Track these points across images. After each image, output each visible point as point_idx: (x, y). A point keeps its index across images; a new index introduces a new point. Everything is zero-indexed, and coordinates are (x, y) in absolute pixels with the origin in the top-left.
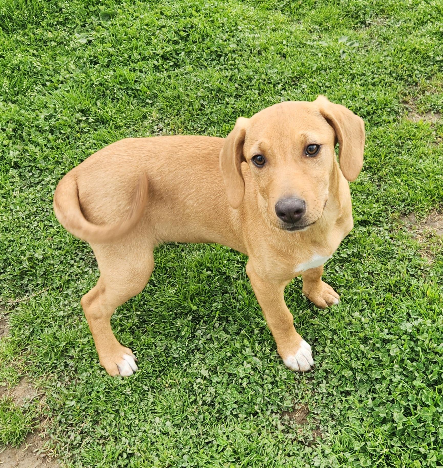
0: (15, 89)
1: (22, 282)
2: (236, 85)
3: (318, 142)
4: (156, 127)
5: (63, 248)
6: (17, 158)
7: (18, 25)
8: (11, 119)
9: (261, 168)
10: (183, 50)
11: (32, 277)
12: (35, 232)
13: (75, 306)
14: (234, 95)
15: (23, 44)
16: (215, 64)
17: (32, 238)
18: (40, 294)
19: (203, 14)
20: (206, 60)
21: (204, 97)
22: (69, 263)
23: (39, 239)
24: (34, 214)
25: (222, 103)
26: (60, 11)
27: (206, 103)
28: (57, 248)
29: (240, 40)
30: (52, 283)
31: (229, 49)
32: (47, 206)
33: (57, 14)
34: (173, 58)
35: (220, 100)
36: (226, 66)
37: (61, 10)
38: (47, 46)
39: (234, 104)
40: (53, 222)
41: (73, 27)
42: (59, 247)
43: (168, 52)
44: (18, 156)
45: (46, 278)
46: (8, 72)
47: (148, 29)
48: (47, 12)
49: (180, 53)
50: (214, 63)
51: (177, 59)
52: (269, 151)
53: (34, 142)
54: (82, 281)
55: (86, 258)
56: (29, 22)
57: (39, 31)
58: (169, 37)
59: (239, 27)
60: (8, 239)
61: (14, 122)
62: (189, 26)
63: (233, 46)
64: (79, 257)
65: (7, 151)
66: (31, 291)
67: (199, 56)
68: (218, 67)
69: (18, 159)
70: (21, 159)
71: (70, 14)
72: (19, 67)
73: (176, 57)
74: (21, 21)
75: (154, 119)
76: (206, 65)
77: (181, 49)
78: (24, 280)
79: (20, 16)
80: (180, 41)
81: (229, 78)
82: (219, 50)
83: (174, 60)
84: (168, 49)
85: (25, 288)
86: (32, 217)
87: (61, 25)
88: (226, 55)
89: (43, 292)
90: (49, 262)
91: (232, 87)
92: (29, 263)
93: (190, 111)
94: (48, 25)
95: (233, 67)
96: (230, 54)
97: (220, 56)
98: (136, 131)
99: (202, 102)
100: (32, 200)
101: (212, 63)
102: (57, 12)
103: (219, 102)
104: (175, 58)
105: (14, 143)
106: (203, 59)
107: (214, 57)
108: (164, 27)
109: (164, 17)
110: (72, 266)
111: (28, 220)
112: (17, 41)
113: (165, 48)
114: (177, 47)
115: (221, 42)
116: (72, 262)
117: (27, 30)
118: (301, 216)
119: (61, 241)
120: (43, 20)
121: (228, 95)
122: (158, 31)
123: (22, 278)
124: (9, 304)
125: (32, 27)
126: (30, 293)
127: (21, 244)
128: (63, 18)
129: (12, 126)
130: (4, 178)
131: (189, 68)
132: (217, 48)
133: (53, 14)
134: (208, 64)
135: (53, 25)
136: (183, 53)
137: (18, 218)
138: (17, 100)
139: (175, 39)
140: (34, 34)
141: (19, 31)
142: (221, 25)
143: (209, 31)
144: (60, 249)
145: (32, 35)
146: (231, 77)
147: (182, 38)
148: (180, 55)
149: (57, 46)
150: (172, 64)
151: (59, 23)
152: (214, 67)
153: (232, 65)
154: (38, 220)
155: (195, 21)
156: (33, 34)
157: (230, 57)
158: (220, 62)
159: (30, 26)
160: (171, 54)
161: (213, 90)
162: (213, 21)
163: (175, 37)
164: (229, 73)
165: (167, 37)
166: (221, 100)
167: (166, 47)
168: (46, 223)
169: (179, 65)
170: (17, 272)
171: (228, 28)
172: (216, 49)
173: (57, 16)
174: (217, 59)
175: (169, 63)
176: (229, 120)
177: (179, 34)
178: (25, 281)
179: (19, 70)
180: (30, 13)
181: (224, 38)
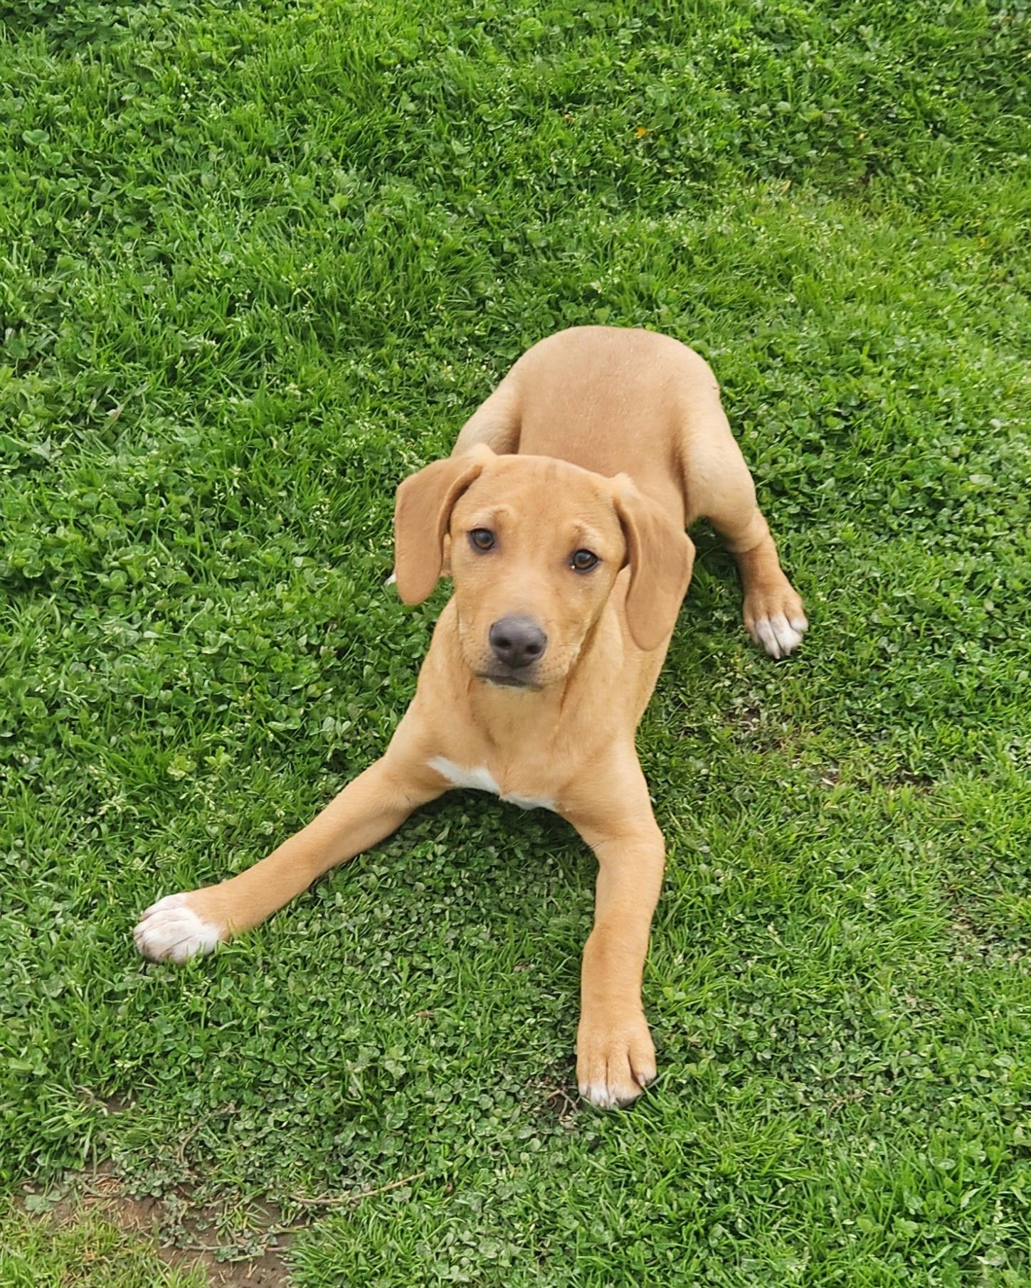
0: (344, 524)
1: (338, 1139)
2: (989, 606)
3: (598, 552)
4: (739, 701)
5: (460, 1049)
6: (344, 741)
7: (361, 331)
8: (334, 619)
9: (481, 554)
10: (830, 473)
11: (365, 1131)
12: (385, 986)
13: (492, 1255)
14: (980, 635)
15: (372, 391)
16: (921, 528)
17: (374, 1004)
18: (390, 1192)
19: (889, 369)
20: (896, 512)
21: (892, 628)
22: (477, 1103)
23: (392, 1009)
24: (383, 925)
25: (941, 657)
26: (477, 305)
27: (896, 650)
28: (443, 1048)
29: (999, 463)
30: (425, 1162)
31: (970, 488)
32: (420, 905)
33: (470, 313)
34: (801, 492)
35: (936, 646)
36: (956, 538)
37: (482, 301)
38: (436, 403)
39: (980, 663)
40: (434, 960)
41: (511, 357)
42: (449, 1044)
43: (786, 475)
44: (347, 737)
45: (407, 1140)
46: (330, 470)
47: (732, 395)
48: (444, 304)
49: (822, 483)
50: (920, 524)
51: (811, 499)
52: (510, 531)
53: (393, 698)
54: (512, 1169)
55: (522, 1093)
56: (392, 328)
57: (418, 359)
58: (795, 430)
59: (994, 422)
60: (312, 998)
61: (342, 627)
62: (853, 403)
63: (979, 481)
64: (505, 1086)
65: (317, 714)
66: (360, 1174)
67: (876, 496)
68: (930, 540)
69: (347, 745)
70: (354, 744)
71: (505, 317)
72: (361, 460)
73: (807, 489)
74: (372, 321)
75: (738, 676)
76: (895, 527)
77: (826, 470)
78: (343, 1135)
79: (371, 308)
80: (823, 442)
81: (965, 579)
82: (940, 488)
83: (801, 499)
84: (791, 466)
85: (343, 1161)
86: (377, 937)
87: (478, 345)
88: (959, 504)
89: (398, 1188)
90: (420, 1091)
91: (976, 611)
92: (365, 1087)
93: (842, 665)
94: (442, 342)
95: (976, 545)
96: (970, 505)
97: (939, 505)
98: (684, 706)
99: (883, 642)
100: (379, 878)
101: (915, 522)
102: (469, 307)
103: (933, 651)
104: (804, 494)
105: (338, 692)
106: (887, 507)
107: (919, 505)
108: (780, 395)
109: (777, 363)
110: (485, 1114)
111: (366, 941)
112: (355, 380)
113: (782, 459)
114: (814, 461)
115: (945, 461)
116: (486, 1102)
117: (384, 350)
118: (533, 660)
119: (457, 1028)
120: (431, 325)
121: (962, 634)
122: (765, 407)
123: (339, 1128)
124: (294, 1204)
125: (400, 341)
126: (354, 1179)
127: (344, 1018)
128: (486, 326)
129: (335, 639)
130: (302, 795)
131: (845, 529)
132: (931, 479)
133: (459, 312)
134: (900, 525)
135: (457, 343)
136: (830, 482)
137: (338, 933)
138: (345, 558)
139: (812, 436)
140: (403, 364)
141: (363, 350)
142: (944, 409)
143: (911, 423)
144: (452, 1051)
145: (397, 367)
146: (974, 575)
147: (828, 436)
148: (820, 487)
149: (463, 407)
150: (794, 509)
151: (475, 341)
152: (919, 538)
153: (973, 538)
154: (393, 947)
155: (872, 387)
156: (399, 363)
157: (971, 514)
158: (935, 523)
159: (393, 338)
160: (797, 481)
161: (917, 611)
162: (917, 395)
163: (810, 431)
164: (966, 564)
165: (789, 428)
166: (940, 646)
167: (785, 456)
168: (417, 959)
169: (814, 515)
170: (328, 1107)
171: (964, 421)
172: (929, 484)
173: (469, 321)
174: (930, 512)
175: (787, 506)
176: (961, 714)
177: (820, 423)
178: (346, 1138)
179: (361, 468)
180: (399, 301)
181: (956, 451)
